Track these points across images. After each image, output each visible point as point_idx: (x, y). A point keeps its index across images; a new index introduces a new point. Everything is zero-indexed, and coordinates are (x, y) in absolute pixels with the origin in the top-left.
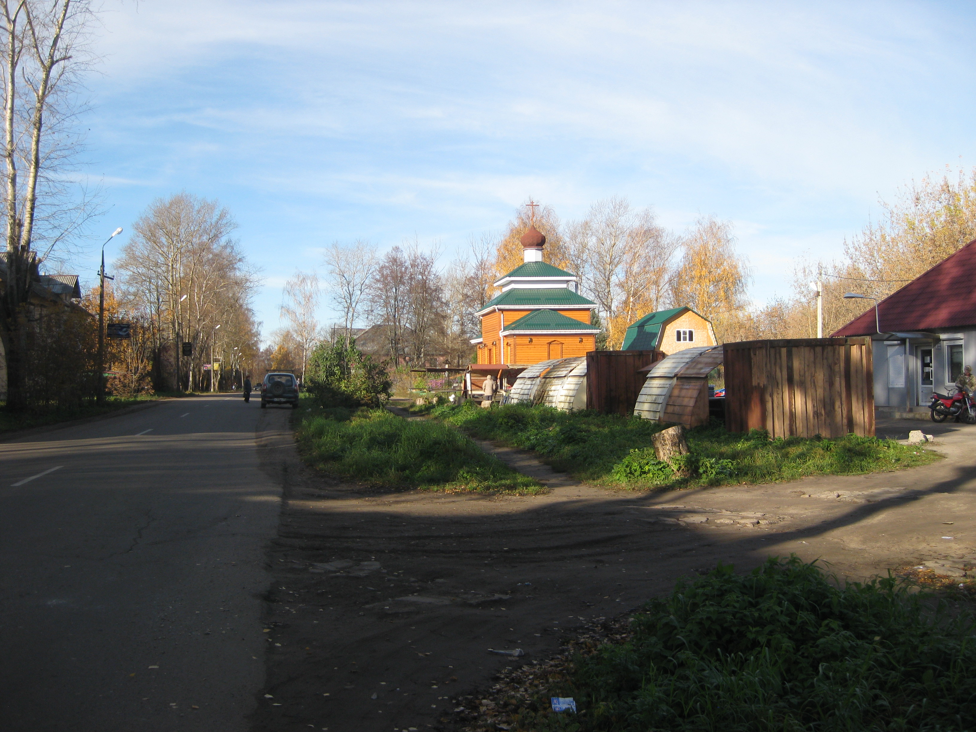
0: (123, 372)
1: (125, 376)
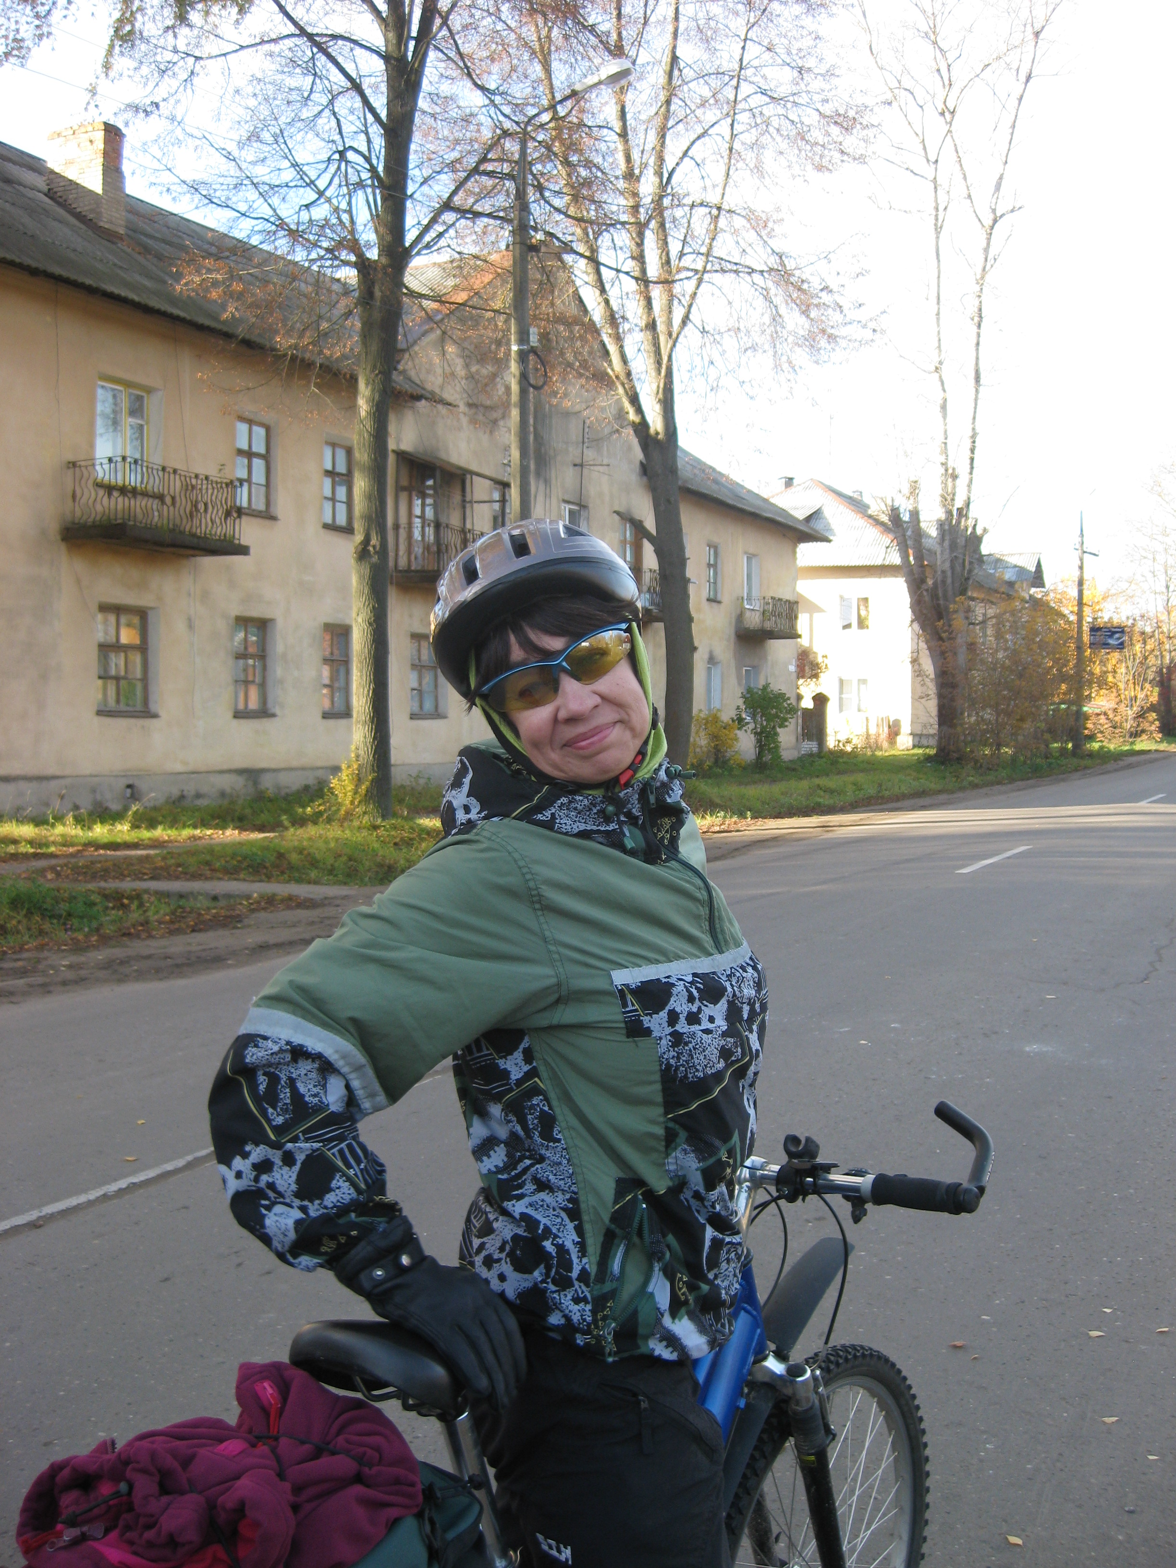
0: (1113, 705)
1: (1115, 710)
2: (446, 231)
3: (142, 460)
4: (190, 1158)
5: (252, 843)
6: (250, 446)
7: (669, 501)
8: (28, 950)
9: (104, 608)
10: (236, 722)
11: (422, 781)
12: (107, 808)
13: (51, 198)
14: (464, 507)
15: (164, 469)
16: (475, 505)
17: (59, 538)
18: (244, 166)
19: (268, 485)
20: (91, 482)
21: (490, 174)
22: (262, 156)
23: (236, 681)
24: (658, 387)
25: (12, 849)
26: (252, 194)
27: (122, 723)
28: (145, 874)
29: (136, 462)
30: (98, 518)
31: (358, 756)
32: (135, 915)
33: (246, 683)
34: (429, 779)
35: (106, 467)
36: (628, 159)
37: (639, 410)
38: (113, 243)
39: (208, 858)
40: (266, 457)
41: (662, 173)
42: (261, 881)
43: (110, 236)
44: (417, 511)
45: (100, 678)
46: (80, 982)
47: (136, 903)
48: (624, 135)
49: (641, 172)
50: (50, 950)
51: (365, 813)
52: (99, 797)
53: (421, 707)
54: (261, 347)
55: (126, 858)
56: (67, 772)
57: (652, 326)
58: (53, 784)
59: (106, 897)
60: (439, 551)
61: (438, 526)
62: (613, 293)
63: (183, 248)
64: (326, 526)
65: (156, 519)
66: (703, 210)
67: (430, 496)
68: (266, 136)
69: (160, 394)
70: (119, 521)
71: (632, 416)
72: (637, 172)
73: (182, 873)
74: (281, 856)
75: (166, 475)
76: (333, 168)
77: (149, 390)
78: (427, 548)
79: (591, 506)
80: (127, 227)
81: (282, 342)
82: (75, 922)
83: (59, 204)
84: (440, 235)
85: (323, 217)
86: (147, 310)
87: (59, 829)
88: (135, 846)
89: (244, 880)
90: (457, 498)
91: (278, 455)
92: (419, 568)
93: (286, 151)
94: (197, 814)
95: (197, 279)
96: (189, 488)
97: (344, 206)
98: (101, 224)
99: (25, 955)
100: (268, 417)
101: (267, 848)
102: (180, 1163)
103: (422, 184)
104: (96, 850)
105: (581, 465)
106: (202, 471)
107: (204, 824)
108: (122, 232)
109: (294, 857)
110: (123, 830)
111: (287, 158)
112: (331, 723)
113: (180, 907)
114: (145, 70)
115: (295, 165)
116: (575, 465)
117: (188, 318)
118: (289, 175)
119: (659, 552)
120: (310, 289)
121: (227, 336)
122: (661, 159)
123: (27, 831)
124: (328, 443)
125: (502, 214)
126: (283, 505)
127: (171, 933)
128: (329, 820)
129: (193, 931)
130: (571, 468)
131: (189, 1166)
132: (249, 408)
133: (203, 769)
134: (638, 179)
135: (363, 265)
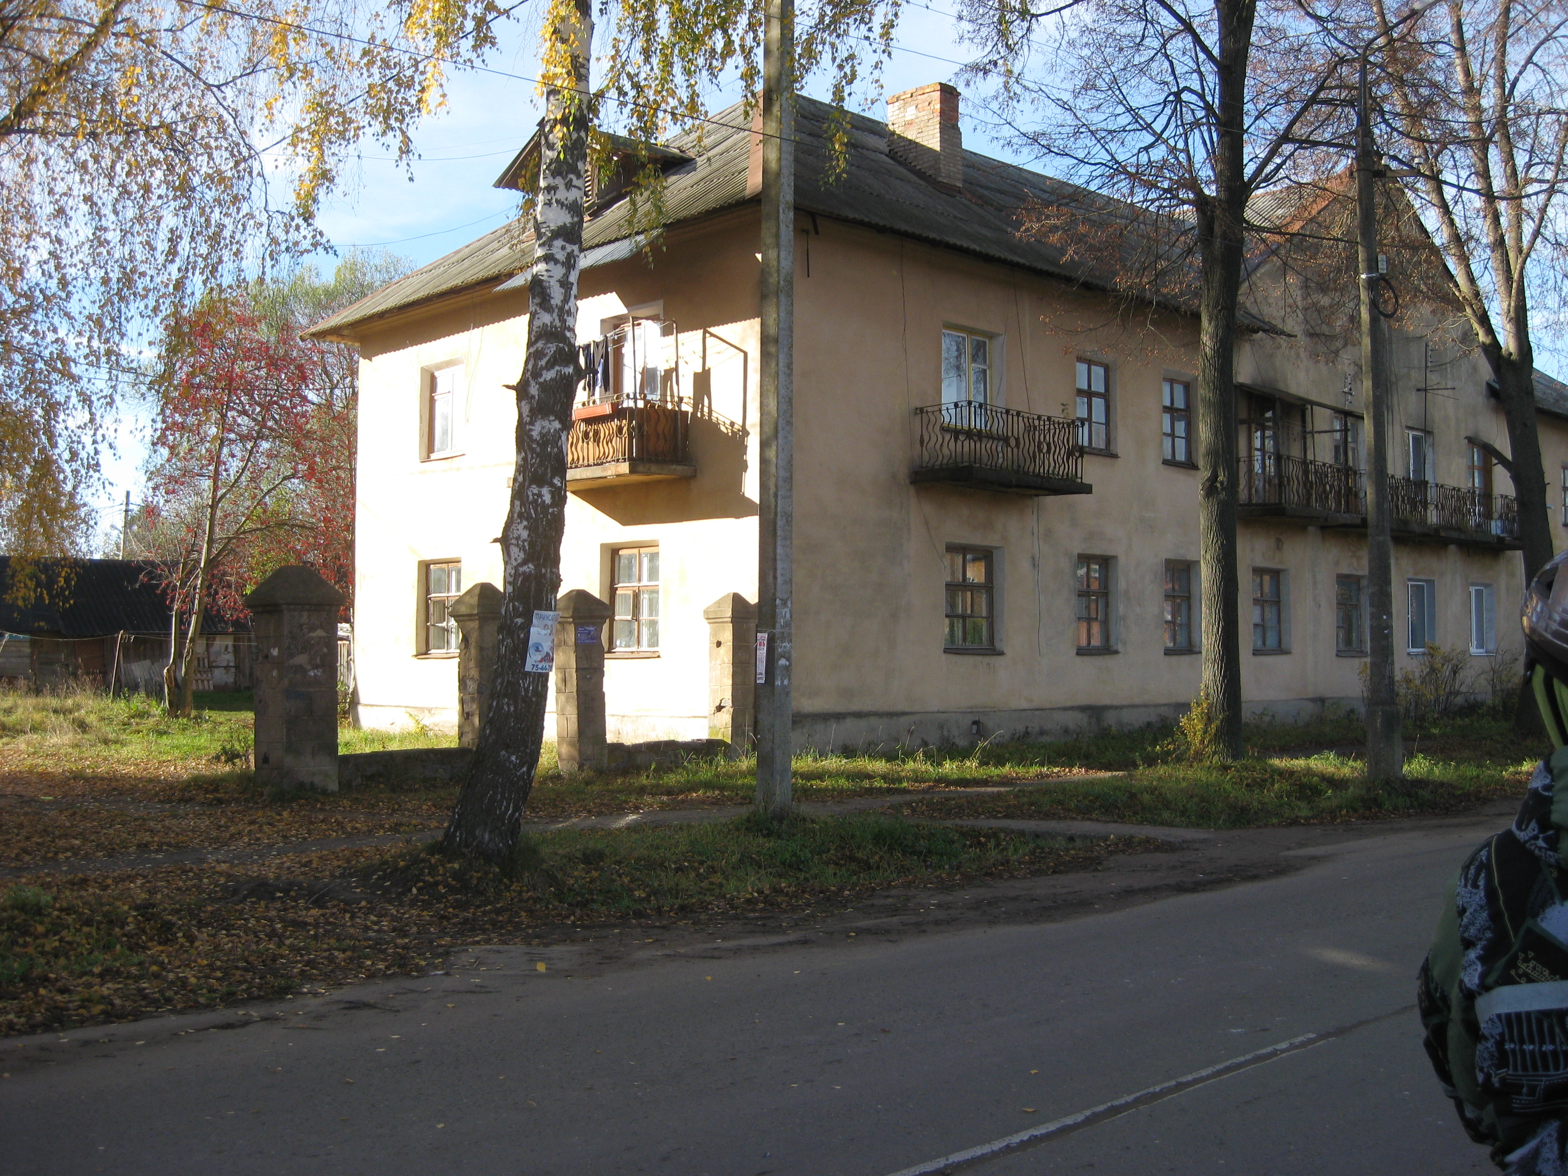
2: (1284, 162)
3: (986, 404)
4: (1088, 1113)
5: (1102, 781)
6: (1089, 386)
7: (1525, 425)
8: (895, 887)
9: (952, 548)
10: (1079, 659)
11: (1267, 719)
12: (954, 744)
13: (892, 158)
14: (1305, 438)
15: (1007, 412)
16: (1316, 435)
17: (908, 481)
18: (1079, 114)
19: (1107, 423)
20: (937, 428)
21: (1327, 102)
22: (1097, 103)
23: (1079, 619)
24: (1509, 305)
25: (866, 784)
26: (1090, 142)
27: (969, 661)
28: (999, 812)
29: (981, 406)
30: (945, 461)
31: (1208, 695)
32: (994, 855)
33: (1089, 620)
34: (1273, 716)
35: (953, 412)
36: (1467, 72)
37: (1490, 331)
38: (951, 196)
39: (1061, 797)
40: (1106, 396)
41: (1504, 84)
42: (1115, 822)
43: (949, 190)
44: (1257, 444)
45: (947, 616)
46: (950, 922)
47: (993, 841)
48: (1461, 49)
49: (1481, 85)
50: (917, 888)
51: (1214, 753)
52: (946, 733)
53: (1264, 643)
54: (1103, 290)
55: (979, 794)
56: (916, 709)
57: (1499, 243)
58: (904, 720)
59: (963, 834)
60: (1281, 484)
61: (1279, 458)
62: (1457, 212)
63: (1023, 198)
64: (1166, 462)
65: (1000, 460)
66: (1549, 118)
67: (1269, 428)
68: (1099, 83)
69: (1001, 338)
70: (965, 464)
71: (1482, 337)
72: (1476, 84)
73: (1034, 811)
74: (1132, 796)
75: (1010, 417)
76: (1168, 111)
77: (992, 336)
78: (1268, 481)
79: (1435, 431)
80: (965, 181)
81: (1122, 282)
82: (935, 859)
83: (899, 163)
84: (1279, 167)
85: (1160, 157)
86: (988, 259)
87: (910, 765)
88: (985, 782)
89: (1097, 820)
90: (1297, 429)
91: (1118, 393)
92: (1260, 501)
93: (1121, 96)
94: (1042, 751)
95: (1036, 226)
96: (1031, 429)
97: (1181, 145)
98: (940, 179)
99: (894, 892)
100: (1108, 356)
101: (1116, 788)
102: (1080, 1117)
103: (1257, 118)
104: (947, 786)
105: (1426, 390)
106: (1045, 412)
107: (1052, 763)
108: (960, 185)
109: (1146, 798)
110: (971, 767)
111: (1121, 103)
112: (1174, 659)
113: (1038, 847)
114: (984, 31)
115: (1130, 110)
116: (1418, 390)
117: (1028, 264)
118: (1125, 119)
119: (1516, 478)
120: (1149, 228)
121: (1069, 280)
122: (1503, 70)
123: (880, 766)
124: (1165, 379)
125: (1340, 141)
126: (1123, 443)
127: (1035, 873)
128: (1179, 759)
129: (1054, 872)
130: (1414, 393)
131: (1088, 1121)
132: (1090, 348)
133: (1048, 706)
134: (1479, 92)
135: (1201, 203)
